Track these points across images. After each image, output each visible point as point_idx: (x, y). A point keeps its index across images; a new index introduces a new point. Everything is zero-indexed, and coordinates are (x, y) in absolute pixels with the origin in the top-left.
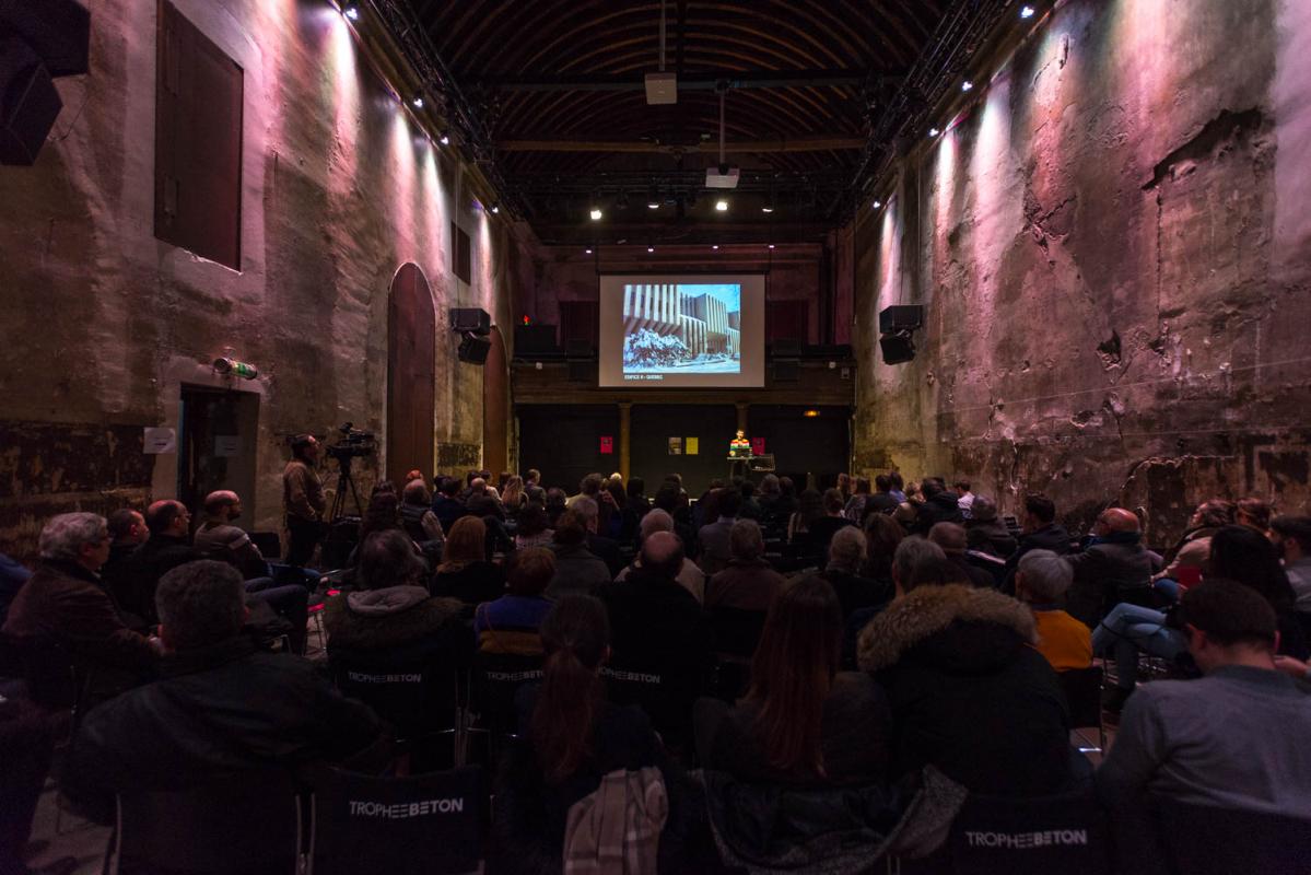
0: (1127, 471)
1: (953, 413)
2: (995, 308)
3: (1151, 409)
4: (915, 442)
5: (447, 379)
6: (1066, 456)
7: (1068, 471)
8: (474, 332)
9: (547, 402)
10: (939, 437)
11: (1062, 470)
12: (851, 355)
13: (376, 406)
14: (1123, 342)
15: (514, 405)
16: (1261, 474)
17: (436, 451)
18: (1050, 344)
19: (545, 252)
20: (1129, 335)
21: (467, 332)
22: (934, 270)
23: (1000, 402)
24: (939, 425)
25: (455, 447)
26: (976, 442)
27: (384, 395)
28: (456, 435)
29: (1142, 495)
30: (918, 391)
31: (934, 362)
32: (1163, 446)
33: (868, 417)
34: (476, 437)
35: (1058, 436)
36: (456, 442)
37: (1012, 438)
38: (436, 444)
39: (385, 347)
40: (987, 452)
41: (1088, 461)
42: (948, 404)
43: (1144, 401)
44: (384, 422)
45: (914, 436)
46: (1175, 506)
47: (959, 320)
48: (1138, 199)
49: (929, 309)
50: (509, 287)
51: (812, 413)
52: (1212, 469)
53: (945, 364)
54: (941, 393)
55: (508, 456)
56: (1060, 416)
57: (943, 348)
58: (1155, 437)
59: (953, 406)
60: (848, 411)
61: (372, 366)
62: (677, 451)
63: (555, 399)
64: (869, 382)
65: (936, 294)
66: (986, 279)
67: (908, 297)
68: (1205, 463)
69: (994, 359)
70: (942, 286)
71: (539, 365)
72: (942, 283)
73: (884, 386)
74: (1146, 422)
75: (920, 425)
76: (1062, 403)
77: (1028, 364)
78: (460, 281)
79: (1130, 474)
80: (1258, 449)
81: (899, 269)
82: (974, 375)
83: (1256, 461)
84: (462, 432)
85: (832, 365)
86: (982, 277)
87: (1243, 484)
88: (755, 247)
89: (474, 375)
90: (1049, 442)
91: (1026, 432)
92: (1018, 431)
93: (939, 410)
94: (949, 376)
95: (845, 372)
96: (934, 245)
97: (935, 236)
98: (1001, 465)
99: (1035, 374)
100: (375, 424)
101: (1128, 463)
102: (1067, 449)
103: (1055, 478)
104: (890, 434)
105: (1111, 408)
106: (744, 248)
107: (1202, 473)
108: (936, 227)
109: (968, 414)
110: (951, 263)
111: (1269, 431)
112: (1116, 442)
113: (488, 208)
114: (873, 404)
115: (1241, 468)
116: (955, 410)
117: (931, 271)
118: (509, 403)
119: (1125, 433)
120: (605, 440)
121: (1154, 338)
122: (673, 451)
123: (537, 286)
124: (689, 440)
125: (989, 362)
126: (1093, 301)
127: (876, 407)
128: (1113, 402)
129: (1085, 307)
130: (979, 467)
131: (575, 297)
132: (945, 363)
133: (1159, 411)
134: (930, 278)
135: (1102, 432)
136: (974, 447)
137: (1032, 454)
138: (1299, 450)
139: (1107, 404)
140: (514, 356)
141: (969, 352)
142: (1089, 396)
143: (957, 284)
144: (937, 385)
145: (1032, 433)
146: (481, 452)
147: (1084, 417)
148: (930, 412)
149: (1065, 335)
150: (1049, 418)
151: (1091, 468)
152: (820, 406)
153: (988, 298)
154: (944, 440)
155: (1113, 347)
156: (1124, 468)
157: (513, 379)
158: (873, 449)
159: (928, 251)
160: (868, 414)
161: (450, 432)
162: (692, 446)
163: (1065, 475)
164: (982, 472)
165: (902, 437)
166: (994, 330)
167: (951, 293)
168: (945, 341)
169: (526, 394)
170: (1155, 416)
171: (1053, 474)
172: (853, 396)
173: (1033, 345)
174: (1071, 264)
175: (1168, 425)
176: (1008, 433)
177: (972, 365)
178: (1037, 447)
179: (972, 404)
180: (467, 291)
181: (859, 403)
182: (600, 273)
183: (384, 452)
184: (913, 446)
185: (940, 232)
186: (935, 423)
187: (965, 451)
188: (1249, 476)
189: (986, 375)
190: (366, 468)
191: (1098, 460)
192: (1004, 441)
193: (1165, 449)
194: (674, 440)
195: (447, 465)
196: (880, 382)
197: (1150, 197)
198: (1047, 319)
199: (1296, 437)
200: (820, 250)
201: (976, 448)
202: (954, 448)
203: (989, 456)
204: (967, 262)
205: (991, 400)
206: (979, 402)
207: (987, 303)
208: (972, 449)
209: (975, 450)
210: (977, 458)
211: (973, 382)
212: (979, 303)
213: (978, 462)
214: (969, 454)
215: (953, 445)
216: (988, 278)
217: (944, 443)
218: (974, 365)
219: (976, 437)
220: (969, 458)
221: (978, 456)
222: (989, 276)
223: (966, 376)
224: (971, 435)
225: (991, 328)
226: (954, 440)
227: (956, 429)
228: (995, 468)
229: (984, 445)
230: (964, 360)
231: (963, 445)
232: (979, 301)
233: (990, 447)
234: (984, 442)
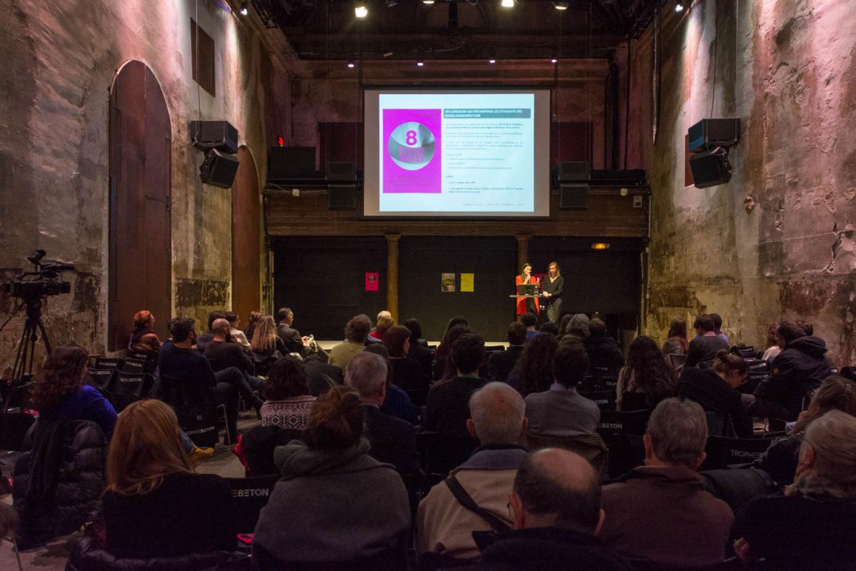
1: (781, 243)
2: (842, 115)
4: (728, 277)
5: (187, 203)
8: (218, 148)
9: (307, 233)
10: (761, 271)
12: (644, 181)
13: (94, 232)
15: (268, 237)
17: (174, 288)
19: (302, 67)
21: (211, 148)
22: (754, 77)
23: (848, 227)
24: (760, 258)
25: (198, 284)
26: (812, 276)
27: (105, 220)
28: (199, 270)
30: (732, 218)
31: (754, 184)
33: (665, 249)
34: (224, 272)
36: (198, 277)
38: (173, 280)
39: (106, 162)
40: (829, 287)
42: (773, 231)
44: (105, 252)
45: (726, 270)
47: (789, 134)
49: (748, 123)
50: (262, 103)
51: (601, 246)
53: (767, 187)
54: (764, 218)
55: (262, 294)
57: (767, 167)
59: (781, 234)
60: (640, 243)
61: (86, 182)
62: (451, 288)
63: (315, 231)
64: (667, 209)
65: (758, 104)
66: (828, 82)
67: (719, 111)
69: (841, 176)
70: (767, 94)
71: (296, 192)
72: (767, 90)
73: (686, 214)
75: (735, 257)
78: (201, 88)
81: (707, 80)
82: (809, 198)
84: (206, 266)
85: (624, 192)
86: (822, 80)
88: (536, 63)
89: (220, 201)
93: (762, 239)
94: (775, 200)
95: (638, 200)
96: (755, 48)
97: (756, 36)
98: (849, 304)
100: (93, 256)
104: (694, 269)
106: (523, 63)
108: (758, 26)
109: (802, 245)
110: (778, 67)
113: (235, 10)
114: (674, 234)
116: (783, 239)
117: (750, 78)
118: (263, 235)
120: (371, 277)
122: (446, 288)
123: (293, 105)
124: (464, 276)
125: (833, 181)
127: (676, 238)
130: (817, 306)
131: (335, 118)
132: (770, 184)
134: (749, 87)
136: (810, 282)
140: (268, 181)
141: (803, 169)
143: (787, 91)
144: (758, 211)
146: (230, 289)
148: (748, 242)
152: (608, 238)
153: (832, 104)
154: (768, 274)
157: (266, 207)
158: (672, 285)
159: (747, 55)
160: (666, 246)
161: (191, 266)
162: (468, 283)
164: (822, 311)
165: (709, 270)
166: (839, 143)
167: (779, 101)
168: (770, 159)
169: (280, 224)
172: (647, 226)
177: (808, 185)
179: (808, 232)
180: (211, 102)
181: (655, 236)
182: (363, 87)
183: (104, 288)
184: (726, 282)
185: (763, 32)
186: (756, 254)
187: (798, 286)
189: (828, 197)
190: (81, 309)
194: (447, 276)
195: (188, 305)
196: (681, 210)
200: (607, 66)
201: (814, 284)
202: (783, 283)
203: (832, 293)
204: (802, 64)
205: (835, 226)
206: (818, 229)
207: (831, 110)
208: (807, 285)
209: (812, 286)
210: (815, 295)
211: (810, 205)
212: (819, 111)
213: (816, 301)
214: (804, 291)
215: (781, 281)
216: (831, 81)
217: (768, 278)
218: (811, 185)
219: (813, 271)
220: (803, 295)
221: (816, 293)
222: (833, 78)
223: (799, 199)
224: (806, 269)
225: (836, 140)
226: (782, 274)
227: (785, 262)
228: (841, 307)
229: (825, 280)
230: (797, 180)
231: (794, 280)
232: (819, 108)
233: (834, 283)
234: (824, 276)
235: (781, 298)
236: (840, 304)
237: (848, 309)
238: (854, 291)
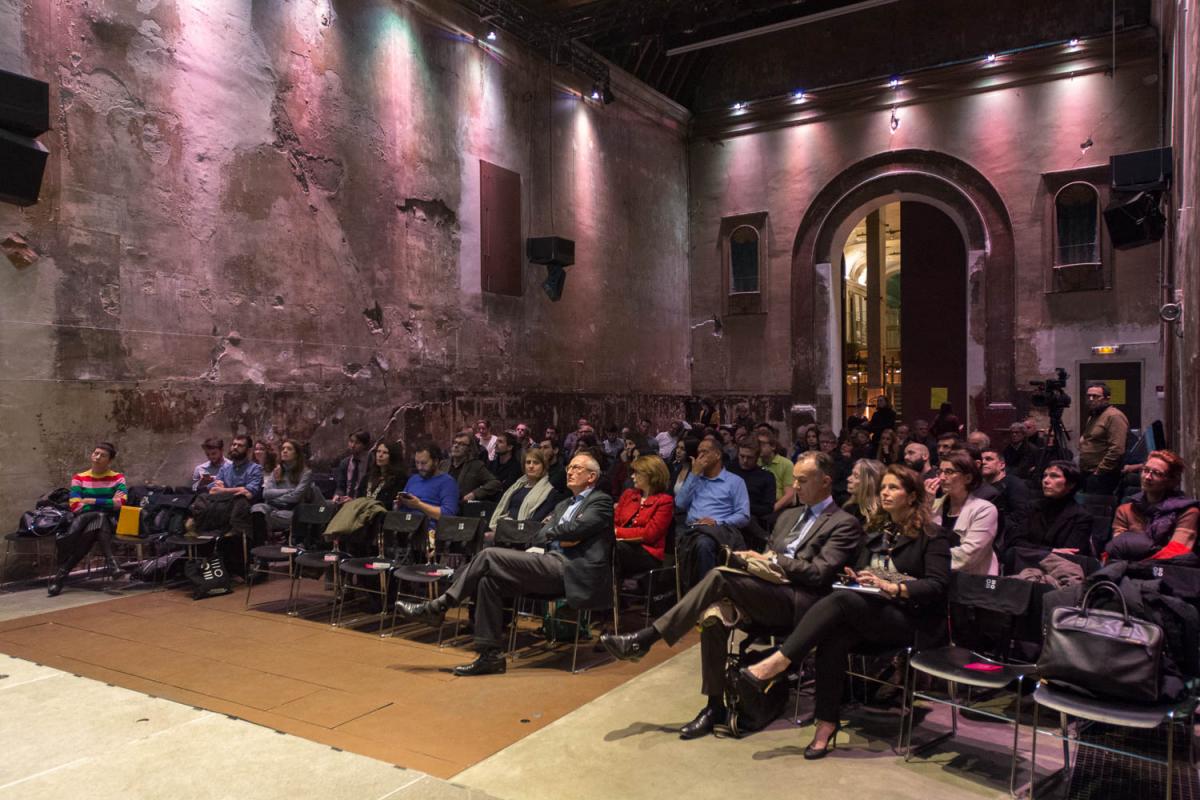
0: (389, 415)
1: (117, 333)
2: (224, 208)
3: (406, 369)
6: (337, 403)
7: (340, 416)
11: (332, 417)
14: (384, 314)
16: (458, 412)
18: (312, 290)
20: (389, 310)
23: (233, 334)
24: (60, 348)
26: (181, 385)
29: (400, 431)
32: (413, 397)
35: (327, 384)
37: (261, 382)
40: (212, 398)
41: (359, 407)
42: (95, 310)
43: (402, 364)
46: (420, 435)
47: (128, 183)
48: (393, 212)
52: (438, 410)
53: (73, 240)
54: (67, 288)
56: (328, 364)
58: (408, 389)
59: (114, 321)
66: (201, 158)
68: (435, 407)
69: (219, 275)
70: (69, 91)
72: (69, 87)
74: (402, 379)
76: (328, 352)
77: (281, 301)
79: (392, 416)
80: (457, 398)
83: (457, 404)
87: (452, 418)
90: (317, 389)
91: (284, 376)
92: (270, 375)
98: (242, 416)
99: (292, 315)
101: (390, 408)
102: (338, 396)
103: (324, 424)
105: (378, 365)
107: (434, 413)
109: (159, 343)
110: (97, 70)
111: (461, 389)
112: (382, 392)
115: (451, 409)
116: (119, 328)
119: (389, 385)
121: (406, 320)
125: (209, 277)
126: (357, 269)
128: (379, 360)
129: (350, 270)
132: (79, 237)
133: (410, 371)
135: (372, 384)
136: (178, 391)
137: (294, 402)
138: (471, 399)
139: (374, 361)
141: (157, 244)
142: (357, 351)
144: (49, 272)
145: (293, 378)
147: (353, 368)
148: (19, 317)
149: (326, 288)
150: (315, 365)
151: (362, 413)
154: (86, 376)
155: (376, 315)
156: (387, 412)
163: (335, 421)
164: (198, 426)
166: (219, 239)
167: (102, 122)
170: (408, 374)
171: (322, 420)
173: (288, 281)
174: (336, 223)
175: (415, 382)
176: (254, 374)
178: (302, 394)
186: (48, 344)
188: (454, 412)
191: (367, 405)
192: (250, 385)
193: (414, 398)
197: (402, 217)
198: (308, 263)
199: (471, 394)
201: (185, 394)
202: (121, 391)
203: (218, 404)
204: (153, 104)
205: (215, 330)
206: (188, 327)
207: (205, 194)
208: (172, 395)
209: (182, 397)
210: (187, 407)
211: (172, 294)
212: (186, 184)
213: (187, 414)
214: (166, 403)
215: (117, 387)
216: (206, 160)
217: (85, 382)
218: (173, 269)
219: (183, 378)
220: (165, 408)
221: (188, 404)
222: (209, 159)
223: (150, 280)
224: (168, 374)
225: (214, 232)
226: (119, 378)
227: (127, 360)
228: (231, 420)
229: (204, 389)
230: (146, 253)
231: (148, 388)
232: (186, 180)
233: (220, 393)
234: (203, 385)
235: (116, 412)
236: (229, 417)
237: (241, 421)
238: (248, 402)
